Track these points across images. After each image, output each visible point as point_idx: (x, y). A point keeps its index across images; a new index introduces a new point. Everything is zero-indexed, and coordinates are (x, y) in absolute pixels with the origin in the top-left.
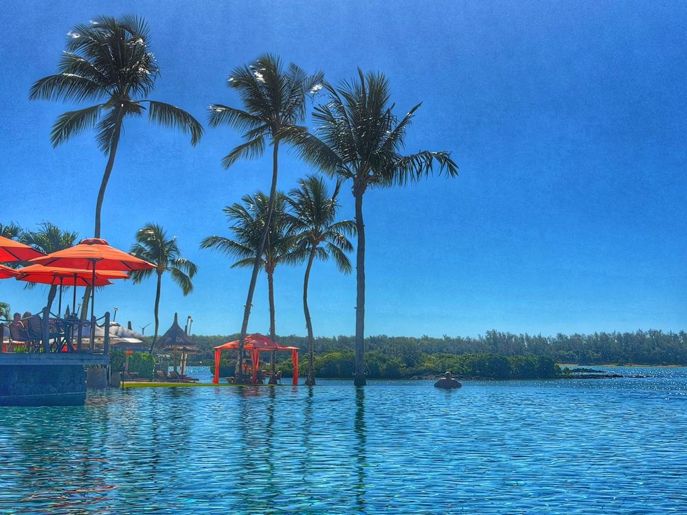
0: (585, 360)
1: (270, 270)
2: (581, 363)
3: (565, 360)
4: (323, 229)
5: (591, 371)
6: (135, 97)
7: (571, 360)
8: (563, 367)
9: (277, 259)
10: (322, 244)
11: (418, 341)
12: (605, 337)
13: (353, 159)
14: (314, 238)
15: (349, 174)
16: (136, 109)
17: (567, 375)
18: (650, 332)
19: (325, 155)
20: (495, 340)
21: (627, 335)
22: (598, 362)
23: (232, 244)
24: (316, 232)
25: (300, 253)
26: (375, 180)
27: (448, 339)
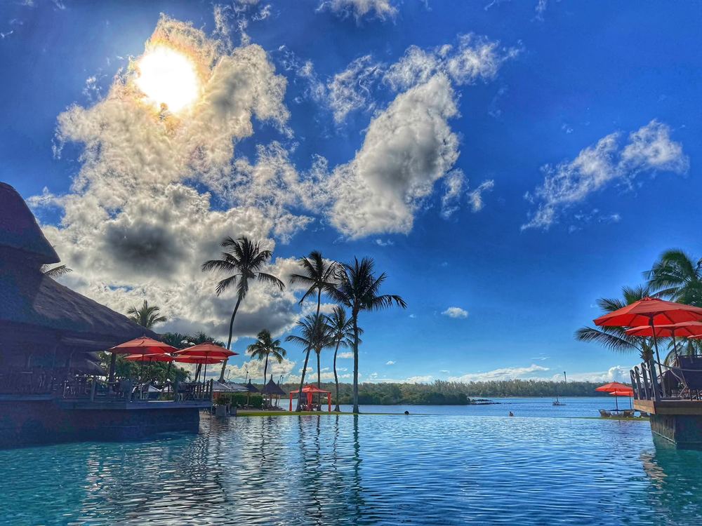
0: (485, 395)
1: (318, 352)
2: (483, 396)
3: (473, 395)
4: (344, 332)
5: (486, 401)
6: (254, 270)
7: (477, 395)
8: (471, 398)
9: (322, 347)
10: (343, 339)
11: (401, 385)
12: (494, 383)
13: (352, 298)
14: (340, 336)
15: (350, 305)
16: (253, 276)
17: (474, 403)
18: (515, 380)
19: (339, 296)
20: (440, 385)
21: (504, 382)
22: (491, 395)
23: (300, 339)
24: (340, 333)
25: (333, 343)
26: (363, 308)
27: (416, 384)
